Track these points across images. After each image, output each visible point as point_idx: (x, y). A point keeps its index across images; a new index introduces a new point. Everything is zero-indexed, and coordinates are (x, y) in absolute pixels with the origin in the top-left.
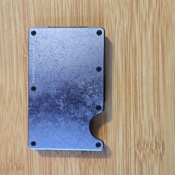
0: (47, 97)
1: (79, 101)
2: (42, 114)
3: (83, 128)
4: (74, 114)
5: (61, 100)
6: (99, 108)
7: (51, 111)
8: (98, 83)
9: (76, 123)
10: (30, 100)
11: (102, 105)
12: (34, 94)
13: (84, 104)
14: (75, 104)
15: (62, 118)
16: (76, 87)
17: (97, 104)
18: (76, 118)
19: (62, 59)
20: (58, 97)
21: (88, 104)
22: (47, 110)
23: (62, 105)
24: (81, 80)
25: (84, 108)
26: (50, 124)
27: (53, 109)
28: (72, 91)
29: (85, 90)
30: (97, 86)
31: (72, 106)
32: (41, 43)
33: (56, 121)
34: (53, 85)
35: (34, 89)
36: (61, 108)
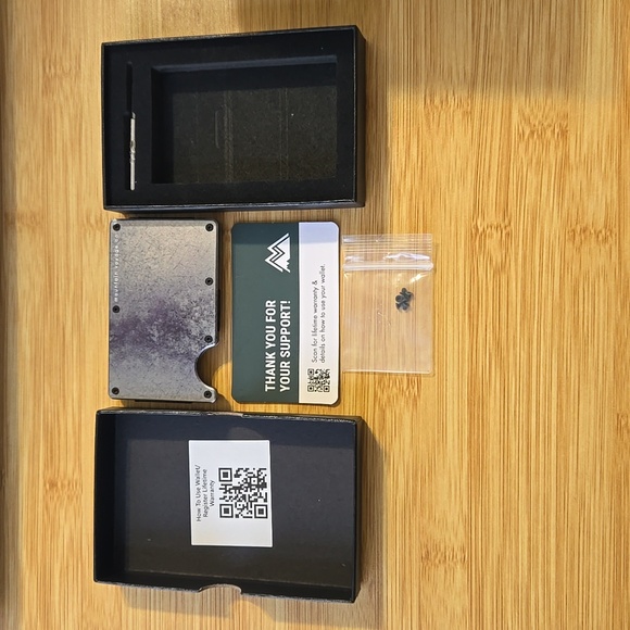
0: (135, 321)
1: (180, 329)
2: (128, 347)
3: (186, 368)
4: (172, 348)
5: (154, 328)
6: (209, 339)
7: (141, 342)
8: (208, 303)
9: (176, 362)
10: (111, 326)
11: (213, 335)
12: (118, 317)
13: (188, 333)
14: (175, 333)
15: (157, 354)
16: (175, 308)
17: (206, 333)
18: (176, 354)
19: (156, 266)
20: (150, 322)
21: (194, 333)
22: (135, 342)
23: (156, 334)
24: (183, 298)
25: (187, 338)
26: (139, 362)
27: (144, 339)
28: (170, 314)
29: (189, 313)
30: (207, 306)
31: (170, 336)
32: (127, 243)
33: (147, 358)
34: (144, 305)
35: (116, 309)
36: (155, 339)
